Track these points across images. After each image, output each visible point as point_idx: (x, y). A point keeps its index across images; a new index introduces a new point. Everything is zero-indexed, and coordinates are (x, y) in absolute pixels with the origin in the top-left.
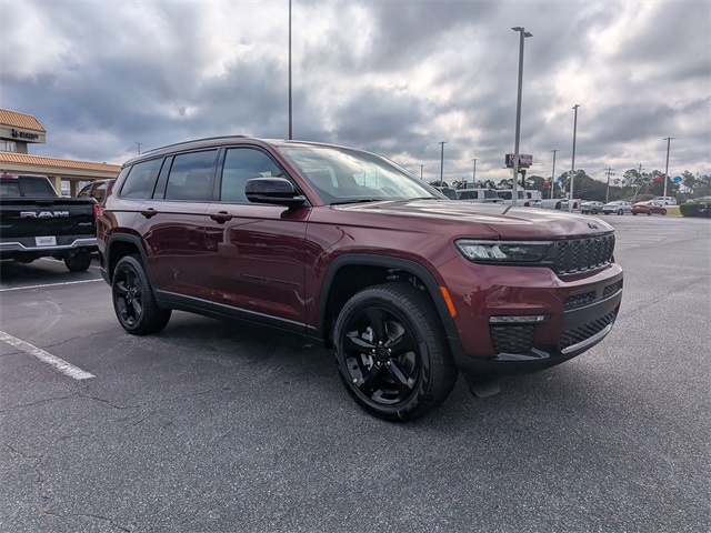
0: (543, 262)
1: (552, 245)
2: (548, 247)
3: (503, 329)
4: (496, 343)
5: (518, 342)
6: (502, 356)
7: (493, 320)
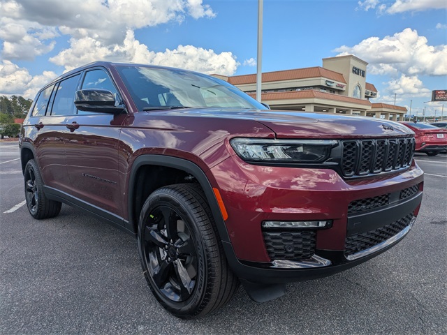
0: (325, 163)
1: (336, 145)
2: (332, 147)
3: (278, 234)
4: (271, 250)
5: (297, 249)
6: (277, 264)
7: (269, 224)
